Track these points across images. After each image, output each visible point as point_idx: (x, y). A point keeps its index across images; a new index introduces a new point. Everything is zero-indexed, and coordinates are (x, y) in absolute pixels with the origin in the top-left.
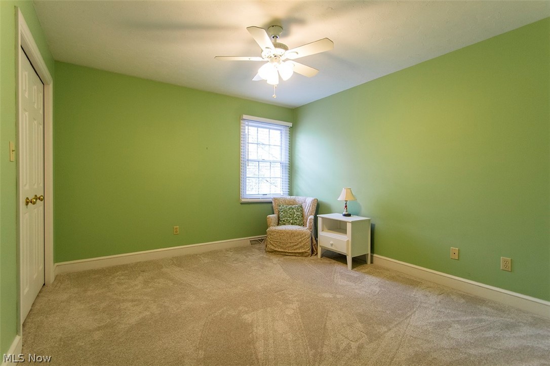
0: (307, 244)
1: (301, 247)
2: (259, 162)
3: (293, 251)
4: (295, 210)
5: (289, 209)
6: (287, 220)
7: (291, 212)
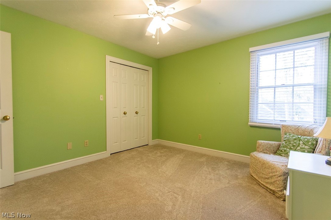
0: (278, 182)
1: (271, 183)
2: (275, 87)
3: (265, 184)
4: (301, 142)
5: (295, 139)
6: (285, 151)
7: (295, 143)
